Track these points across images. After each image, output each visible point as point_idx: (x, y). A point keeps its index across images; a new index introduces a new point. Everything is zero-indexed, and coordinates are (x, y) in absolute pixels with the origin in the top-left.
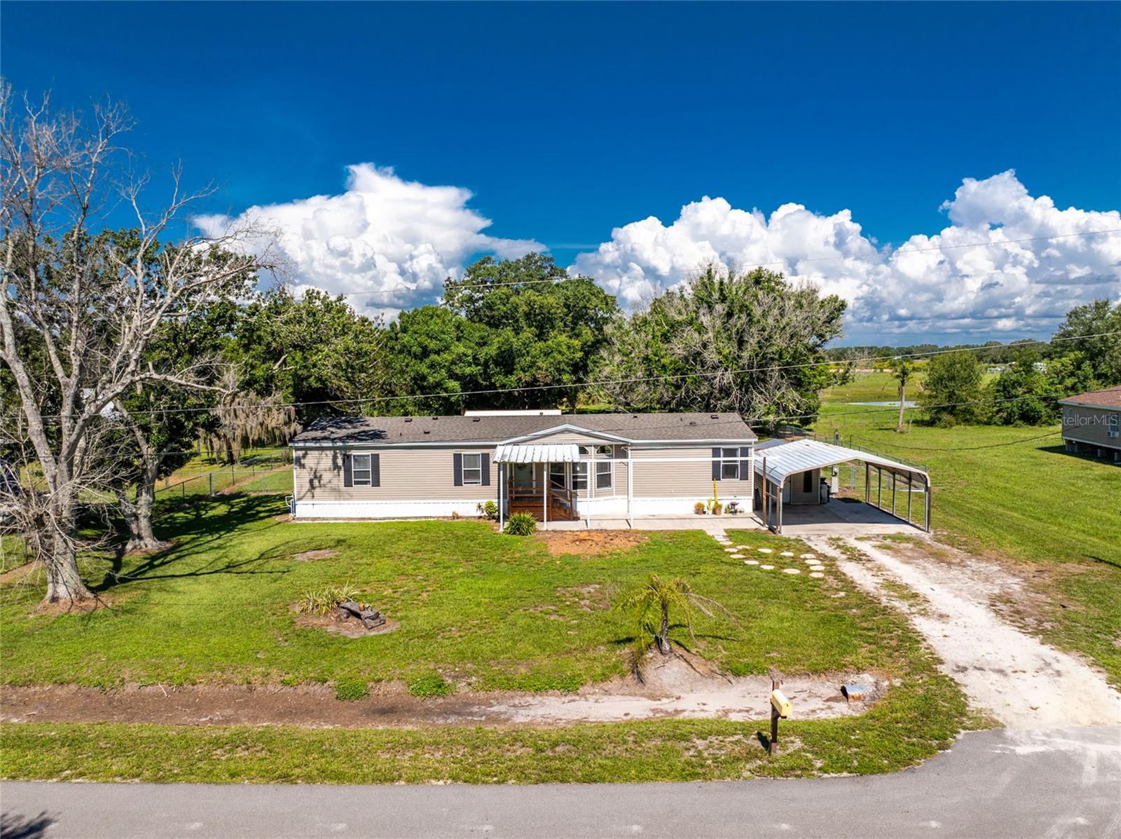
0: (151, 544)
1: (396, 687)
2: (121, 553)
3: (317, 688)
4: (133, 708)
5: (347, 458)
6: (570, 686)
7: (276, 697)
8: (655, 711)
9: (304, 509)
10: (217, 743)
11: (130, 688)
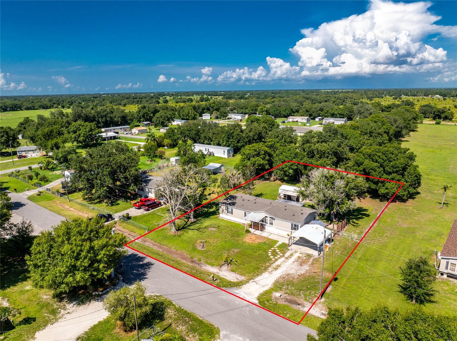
0: (192, 220)
1: (196, 259)
2: (188, 221)
3: (189, 256)
4: (171, 252)
5: (228, 208)
6: (213, 265)
7: (184, 255)
8: (218, 273)
9: (221, 215)
10: (172, 260)
11: (172, 249)
